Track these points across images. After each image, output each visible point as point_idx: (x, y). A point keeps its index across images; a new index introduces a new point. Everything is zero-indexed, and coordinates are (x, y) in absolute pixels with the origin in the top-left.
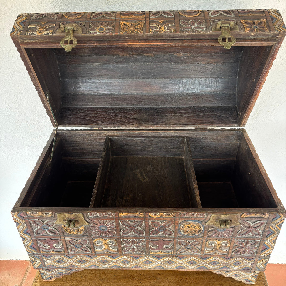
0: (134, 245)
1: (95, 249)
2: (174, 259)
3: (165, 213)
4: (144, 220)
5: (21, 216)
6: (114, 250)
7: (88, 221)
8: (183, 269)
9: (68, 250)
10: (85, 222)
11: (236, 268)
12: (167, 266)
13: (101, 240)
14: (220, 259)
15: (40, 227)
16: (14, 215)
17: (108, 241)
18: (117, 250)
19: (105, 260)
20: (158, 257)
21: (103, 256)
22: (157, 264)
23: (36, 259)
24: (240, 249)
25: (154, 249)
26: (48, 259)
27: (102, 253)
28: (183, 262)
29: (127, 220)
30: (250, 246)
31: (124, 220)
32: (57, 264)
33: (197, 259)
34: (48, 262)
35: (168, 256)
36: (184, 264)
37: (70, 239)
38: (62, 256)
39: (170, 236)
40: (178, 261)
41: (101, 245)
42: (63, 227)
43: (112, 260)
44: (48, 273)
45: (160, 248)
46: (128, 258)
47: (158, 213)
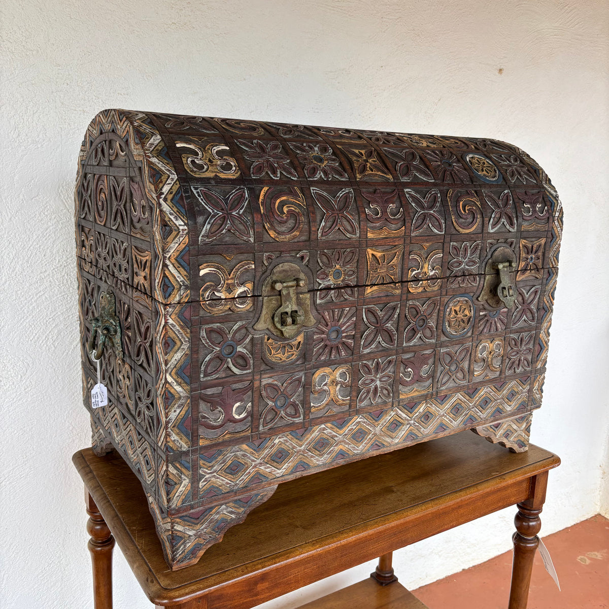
0: (378, 376)
1: (312, 404)
2: (434, 405)
3: (429, 282)
4: (399, 302)
5: (186, 318)
6: (344, 401)
7: (313, 314)
8: (445, 433)
9: (259, 420)
11: (510, 410)
12: (422, 430)
13: (327, 370)
15: (218, 349)
16: (170, 316)
17: (338, 374)
18: (349, 398)
20: (410, 406)
21: (323, 426)
22: (408, 426)
23: (182, 473)
24: (515, 357)
25: (407, 381)
26: (211, 464)
27: (321, 417)
28: (445, 410)
29: (374, 305)
30: (525, 348)
31: (371, 306)
32: (227, 480)
33: (463, 398)
34: (207, 476)
35: (425, 398)
36: (446, 418)
37: (270, 381)
38: (244, 446)
39: (431, 341)
40: (438, 411)
41: (325, 388)
42: (266, 340)
43: (337, 436)
44: (191, 533)
45: (416, 378)
46: (365, 420)
47: (421, 282)
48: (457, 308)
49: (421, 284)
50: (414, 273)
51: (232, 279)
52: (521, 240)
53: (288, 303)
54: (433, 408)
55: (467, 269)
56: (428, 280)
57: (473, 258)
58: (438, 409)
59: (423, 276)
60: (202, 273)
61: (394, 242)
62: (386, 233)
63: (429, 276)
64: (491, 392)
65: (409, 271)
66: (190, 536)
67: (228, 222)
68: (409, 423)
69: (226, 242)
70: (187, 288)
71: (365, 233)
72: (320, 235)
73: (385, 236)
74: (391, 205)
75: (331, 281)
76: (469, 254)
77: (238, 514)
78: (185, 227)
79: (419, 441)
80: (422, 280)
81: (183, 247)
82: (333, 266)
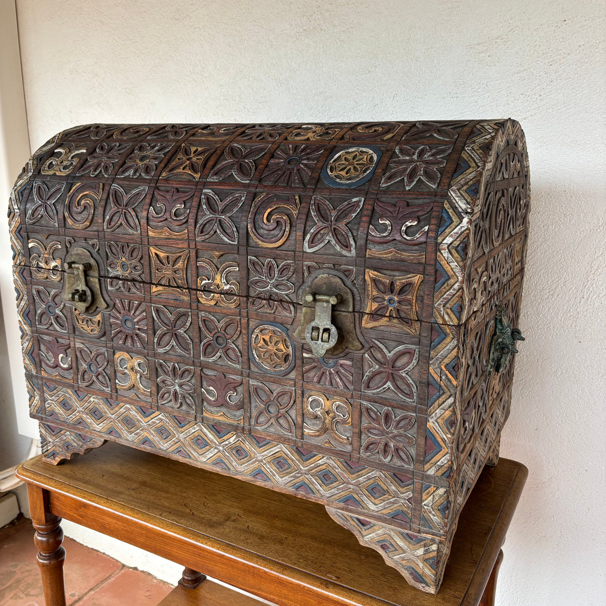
0: (176, 381)
1: (117, 381)
2: (247, 443)
3: (222, 296)
4: (190, 310)
5: (24, 277)
6: (145, 391)
7: (106, 299)
8: (266, 483)
9: (78, 375)
10: (101, 298)
11: (377, 510)
12: (234, 464)
13: (126, 356)
14: (337, 466)
15: (44, 307)
16: (15, 273)
17: (136, 362)
18: (150, 390)
19: (131, 416)
20: (218, 430)
21: (128, 406)
22: (216, 451)
23: (35, 390)
24: (376, 437)
25: (210, 400)
26: (51, 393)
27: (126, 397)
28: (263, 456)
29: (163, 306)
30: (395, 432)
31: (159, 306)
32: (62, 412)
33: (290, 454)
34: (49, 401)
35: (236, 428)
36: (266, 466)
37: (82, 346)
38: (69, 391)
39: (234, 365)
40: (254, 453)
41: (126, 371)
42: (74, 310)
43: (141, 422)
44: (50, 440)
45: (220, 401)
46: (167, 420)
47: (212, 294)
48: (267, 338)
49: (213, 296)
50: (204, 282)
51: (47, 254)
52: (367, 270)
53: (79, 282)
54: (248, 446)
55: (276, 293)
56: (221, 293)
57: (282, 280)
58: (253, 450)
59: (215, 288)
60: (30, 245)
61: (177, 244)
62: (168, 234)
63: (223, 289)
64: (336, 468)
65: (198, 279)
66: (50, 442)
67: (43, 209)
68: (218, 449)
69: (43, 224)
70: (23, 256)
71: (146, 231)
72: (105, 227)
73: (166, 237)
74: (179, 205)
75: (119, 272)
76: (276, 275)
77: (78, 445)
78: (18, 211)
79: (231, 474)
80: (214, 292)
81: (18, 225)
82: (119, 258)
